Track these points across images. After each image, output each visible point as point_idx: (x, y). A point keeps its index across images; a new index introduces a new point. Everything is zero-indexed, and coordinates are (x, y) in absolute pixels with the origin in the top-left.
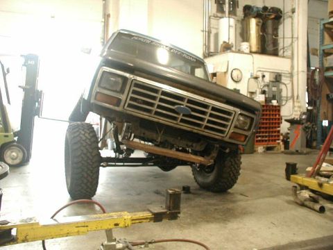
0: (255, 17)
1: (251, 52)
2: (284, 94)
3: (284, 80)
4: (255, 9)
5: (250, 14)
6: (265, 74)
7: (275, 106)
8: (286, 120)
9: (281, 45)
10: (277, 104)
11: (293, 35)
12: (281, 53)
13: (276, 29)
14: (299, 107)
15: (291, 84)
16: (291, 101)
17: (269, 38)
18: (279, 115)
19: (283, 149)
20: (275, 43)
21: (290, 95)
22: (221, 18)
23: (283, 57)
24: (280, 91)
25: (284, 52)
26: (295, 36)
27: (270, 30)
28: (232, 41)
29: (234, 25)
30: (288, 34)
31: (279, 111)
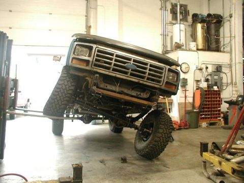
0: (200, 23)
1: (198, 50)
2: (224, 81)
3: (224, 70)
4: (200, 16)
5: (197, 21)
6: (208, 66)
7: (216, 91)
8: (225, 102)
9: (222, 43)
10: (218, 89)
11: (231, 35)
12: (222, 49)
13: (217, 31)
14: (236, 91)
15: (230, 73)
16: (231, 85)
17: (213, 38)
18: (220, 98)
19: (223, 125)
20: (218, 41)
21: (229, 81)
22: (174, 24)
23: (224, 52)
24: (221, 79)
25: (224, 48)
26: (233, 35)
27: (213, 32)
28: (183, 41)
29: (184, 29)
30: (227, 34)
31: (219, 94)
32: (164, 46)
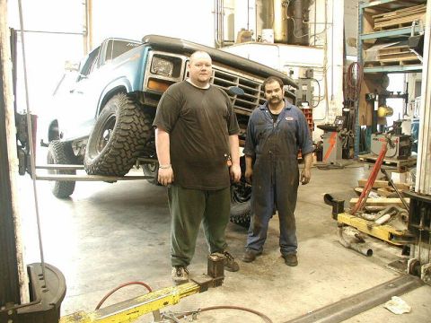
1: (276, 42)
2: (316, 93)
3: (316, 75)
6: (293, 69)
7: (306, 110)
8: (319, 127)
9: (312, 31)
10: (308, 108)
11: (326, 19)
12: (311, 41)
13: (306, 11)
14: (335, 109)
15: (324, 80)
16: (325, 101)
17: (297, 23)
18: (311, 120)
19: (315, 162)
20: (305, 29)
21: (322, 94)
23: (314, 47)
24: (312, 90)
25: (315, 41)
26: (329, 21)
27: (298, 12)
28: (252, 27)
29: (254, 7)
30: (320, 18)
31: (311, 115)
32: (219, 31)
